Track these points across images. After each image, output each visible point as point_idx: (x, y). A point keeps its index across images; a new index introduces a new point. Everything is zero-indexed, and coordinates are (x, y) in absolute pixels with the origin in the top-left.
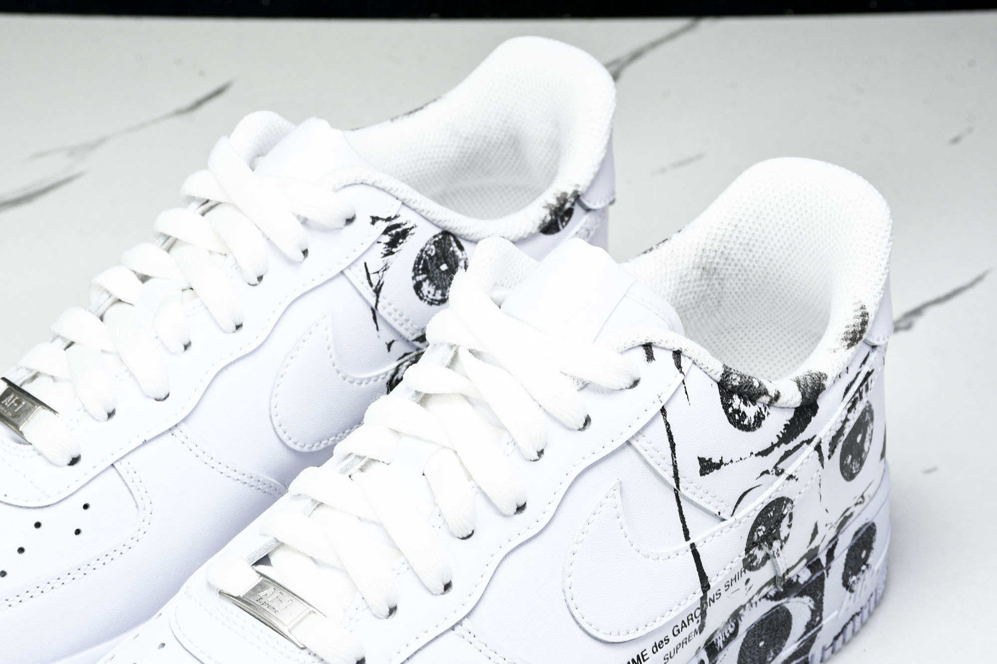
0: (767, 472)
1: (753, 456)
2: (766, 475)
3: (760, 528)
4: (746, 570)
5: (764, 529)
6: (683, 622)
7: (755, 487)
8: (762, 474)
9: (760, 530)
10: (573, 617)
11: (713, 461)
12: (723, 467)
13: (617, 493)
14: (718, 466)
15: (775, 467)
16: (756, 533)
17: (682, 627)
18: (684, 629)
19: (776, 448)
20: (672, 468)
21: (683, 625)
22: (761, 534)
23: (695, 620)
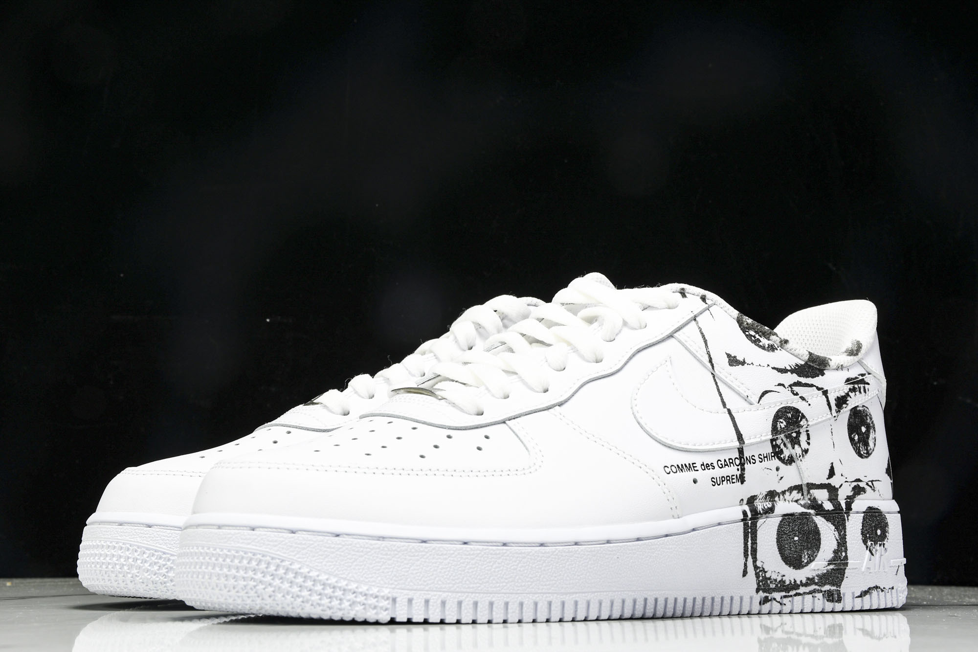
0: (783, 385)
1: (770, 368)
2: (782, 387)
3: (781, 420)
4: (776, 457)
5: (785, 423)
6: (725, 460)
7: (774, 391)
8: (780, 385)
9: (782, 423)
10: (639, 423)
11: (738, 358)
12: (746, 365)
13: (668, 363)
14: (743, 363)
15: (790, 386)
16: (778, 423)
17: (725, 465)
18: (727, 467)
19: (789, 373)
20: (707, 356)
21: (726, 464)
22: (783, 426)
23: (736, 467)
